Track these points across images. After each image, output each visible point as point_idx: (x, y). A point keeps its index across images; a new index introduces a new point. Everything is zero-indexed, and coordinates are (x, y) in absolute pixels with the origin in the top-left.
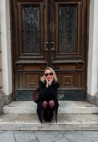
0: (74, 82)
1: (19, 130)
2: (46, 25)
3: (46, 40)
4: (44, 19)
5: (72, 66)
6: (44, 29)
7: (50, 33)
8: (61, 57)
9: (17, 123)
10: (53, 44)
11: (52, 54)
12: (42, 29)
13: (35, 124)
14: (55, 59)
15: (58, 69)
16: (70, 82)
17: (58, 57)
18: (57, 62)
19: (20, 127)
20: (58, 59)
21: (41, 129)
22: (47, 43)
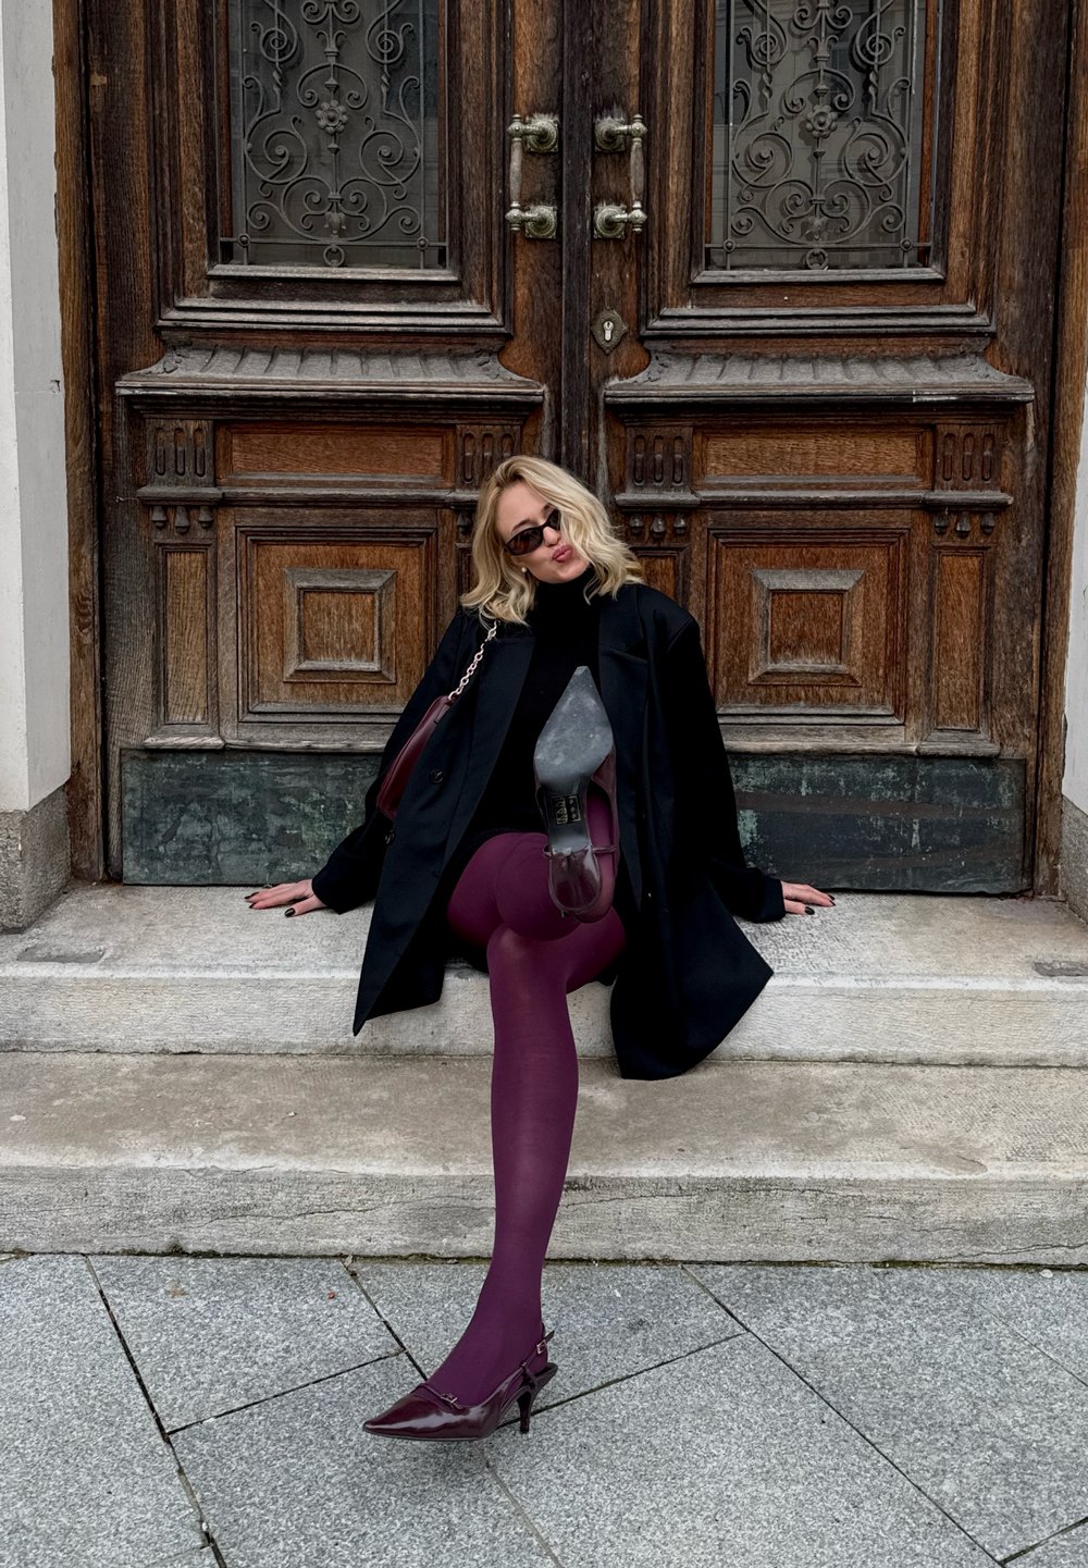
0: (895, 658)
1: (177, 1251)
3: (527, 80)
8: (726, 316)
9: (146, 1160)
10: (616, 149)
11: (610, 274)
13: (379, 1169)
14: (646, 343)
15: (685, 471)
16: (835, 646)
17: (685, 314)
18: (672, 380)
19: (179, 1214)
20: (687, 346)
21: (443, 1244)
22: (544, 123)
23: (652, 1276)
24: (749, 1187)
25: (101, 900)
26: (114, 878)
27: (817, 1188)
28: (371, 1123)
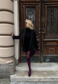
0: (56, 52)
1: (27, 81)
2: (39, 19)
3: (39, 27)
4: (38, 15)
5: (54, 42)
6: (38, 21)
7: (41, 23)
8: (48, 37)
9: (26, 77)
10: (43, 30)
11: (43, 35)
12: (37, 21)
13: (37, 78)
14: (44, 38)
15: (46, 44)
16: (53, 51)
17: (46, 37)
18: (46, 40)
19: (28, 80)
20: (46, 38)
21: (40, 81)
22: (40, 29)
23: (49, 83)
24: (54, 78)
25: (21, 63)
26: (21, 62)
27: (57, 78)
28: (35, 75)
